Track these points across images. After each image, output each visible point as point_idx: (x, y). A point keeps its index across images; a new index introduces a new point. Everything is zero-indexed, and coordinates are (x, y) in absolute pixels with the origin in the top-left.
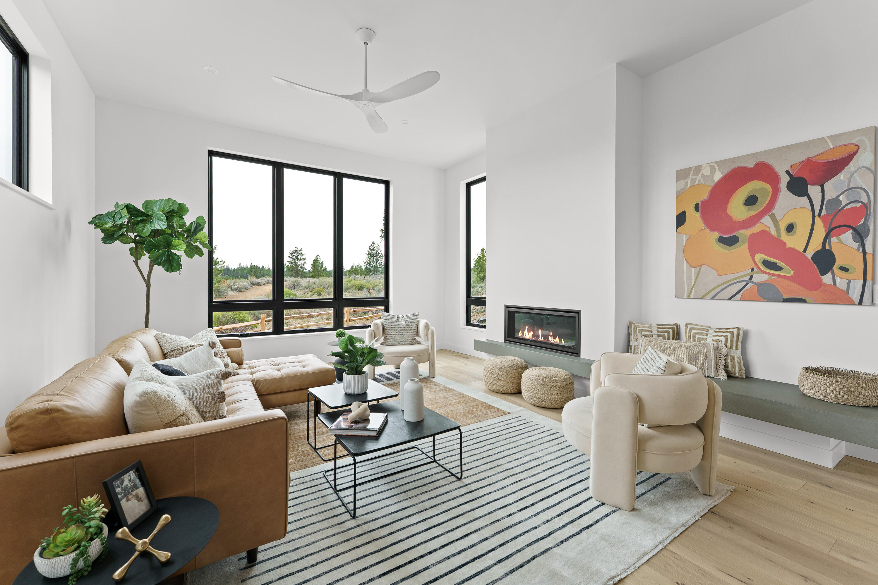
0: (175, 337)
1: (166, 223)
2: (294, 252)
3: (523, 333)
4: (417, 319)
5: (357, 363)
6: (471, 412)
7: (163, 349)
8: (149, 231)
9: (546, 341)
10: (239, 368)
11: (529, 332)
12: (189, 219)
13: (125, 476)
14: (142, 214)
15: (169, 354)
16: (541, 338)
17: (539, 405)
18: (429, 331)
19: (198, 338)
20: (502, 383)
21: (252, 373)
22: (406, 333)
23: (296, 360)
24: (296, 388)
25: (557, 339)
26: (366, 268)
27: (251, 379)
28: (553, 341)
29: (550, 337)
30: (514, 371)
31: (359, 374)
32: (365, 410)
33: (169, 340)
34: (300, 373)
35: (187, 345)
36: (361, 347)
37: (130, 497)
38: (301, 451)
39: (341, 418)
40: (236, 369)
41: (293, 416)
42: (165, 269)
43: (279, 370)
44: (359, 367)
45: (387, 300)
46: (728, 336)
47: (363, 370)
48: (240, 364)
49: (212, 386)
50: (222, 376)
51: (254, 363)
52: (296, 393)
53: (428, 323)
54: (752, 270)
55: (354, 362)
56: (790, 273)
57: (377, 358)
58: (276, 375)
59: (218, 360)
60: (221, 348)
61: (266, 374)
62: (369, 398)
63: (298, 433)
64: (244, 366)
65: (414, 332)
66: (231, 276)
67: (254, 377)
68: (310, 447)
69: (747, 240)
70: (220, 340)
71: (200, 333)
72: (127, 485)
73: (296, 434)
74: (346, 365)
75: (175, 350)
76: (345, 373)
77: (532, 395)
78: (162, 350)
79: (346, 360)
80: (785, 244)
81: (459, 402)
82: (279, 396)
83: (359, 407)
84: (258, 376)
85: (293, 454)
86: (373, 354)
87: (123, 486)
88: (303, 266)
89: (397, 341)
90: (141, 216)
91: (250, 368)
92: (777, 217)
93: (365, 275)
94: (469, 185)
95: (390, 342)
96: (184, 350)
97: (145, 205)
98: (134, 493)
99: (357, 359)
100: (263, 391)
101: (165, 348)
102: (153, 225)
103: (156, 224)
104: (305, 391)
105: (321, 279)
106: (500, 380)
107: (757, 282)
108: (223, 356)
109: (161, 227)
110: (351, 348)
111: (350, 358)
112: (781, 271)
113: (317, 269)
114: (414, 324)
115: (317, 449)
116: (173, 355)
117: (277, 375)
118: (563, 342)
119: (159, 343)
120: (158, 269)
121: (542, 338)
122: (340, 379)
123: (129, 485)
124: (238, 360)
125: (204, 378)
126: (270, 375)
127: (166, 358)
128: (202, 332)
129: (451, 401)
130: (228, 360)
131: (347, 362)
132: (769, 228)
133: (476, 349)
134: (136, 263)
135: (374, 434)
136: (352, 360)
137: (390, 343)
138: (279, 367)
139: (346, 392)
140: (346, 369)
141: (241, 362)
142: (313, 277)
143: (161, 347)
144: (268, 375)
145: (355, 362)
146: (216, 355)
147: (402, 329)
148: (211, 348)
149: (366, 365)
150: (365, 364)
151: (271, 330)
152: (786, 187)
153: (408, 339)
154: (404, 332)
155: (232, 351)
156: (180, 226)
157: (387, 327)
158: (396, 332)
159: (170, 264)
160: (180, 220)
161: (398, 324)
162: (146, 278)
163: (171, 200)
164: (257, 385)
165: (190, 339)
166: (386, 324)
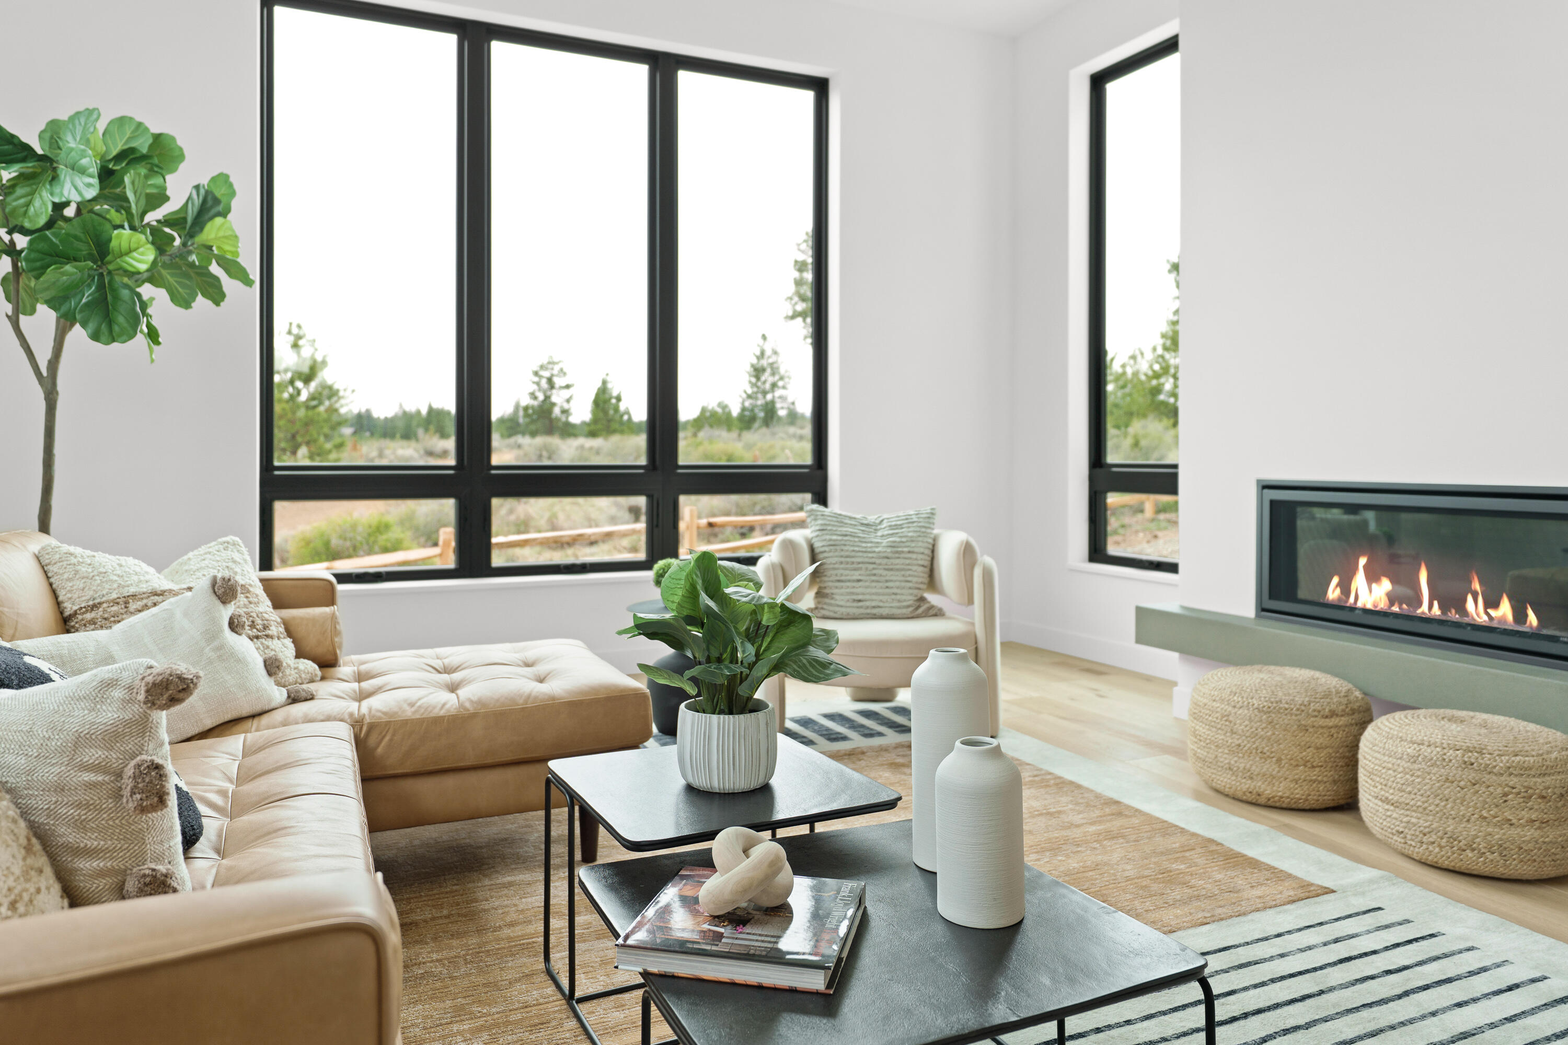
0: (106, 560)
1: (95, 181)
2: (542, 367)
3: (1345, 587)
4: (929, 531)
5: (732, 666)
6: (1169, 878)
7: (60, 599)
8: (47, 209)
9: (1453, 616)
10: (323, 678)
11: (1372, 577)
12: (182, 183)
14: (25, 154)
15: (80, 617)
16: (1431, 607)
17: (1446, 864)
18: (978, 573)
19: (186, 568)
20: (1269, 767)
21: (362, 696)
22: (894, 578)
23: (517, 655)
24: (510, 757)
25: (1505, 610)
26: (744, 409)
27: (351, 715)
28: (1485, 618)
29: (1470, 598)
30: (1323, 722)
31: (742, 712)
32: (773, 868)
33: (83, 569)
34: (526, 702)
35: (144, 588)
36: (749, 602)
38: (517, 1005)
39: (669, 894)
40: (312, 681)
41: (503, 858)
42: (90, 331)
43: (453, 688)
44: (741, 682)
45: (819, 472)
47: (758, 695)
48: (327, 663)
49: (111, 736)
50: (147, 691)
51: (375, 660)
52: (510, 774)
53: (973, 541)
55: (719, 660)
57: (811, 648)
58: (440, 706)
59: (242, 644)
60: (265, 605)
61: (405, 701)
62: (782, 812)
63: (512, 925)
64: (345, 670)
65: (920, 574)
67: (364, 710)
68: (551, 989)
70: (262, 580)
71: (196, 552)
73: (507, 932)
74: (689, 673)
75: (100, 604)
76: (688, 707)
77: (1414, 820)
78: (58, 604)
79: (689, 654)
81: (1112, 836)
82: (450, 782)
83: (746, 851)
84: (377, 705)
85: (485, 1015)
86: (794, 632)
88: (566, 406)
89: (860, 604)
90: (27, 163)
91: (360, 677)
93: (741, 429)
94: (1099, 82)
95: (838, 606)
96: (133, 606)
99: (735, 650)
100: (393, 762)
101: (69, 595)
102: (57, 190)
103: (68, 186)
104: (538, 767)
105: (615, 439)
106: (1264, 756)
108: (268, 632)
109: (80, 194)
110: (711, 604)
111: (704, 646)
113: (605, 412)
114: (922, 547)
115: (582, 1000)
116: (93, 622)
117: (444, 705)
118: (1532, 619)
119: (48, 578)
120: (78, 335)
121: (1436, 603)
122: (669, 730)
124: (320, 651)
125: (79, 699)
126: (418, 704)
127: (68, 632)
128: (203, 549)
129: (1078, 826)
130: (285, 649)
131: (694, 663)
133: (1142, 638)
134: (18, 323)
135: (816, 981)
136: (715, 654)
137: (837, 609)
138: (456, 676)
139: (691, 780)
140: (691, 690)
141: (329, 657)
142: (593, 434)
143: (54, 592)
144: (412, 705)
145: (727, 662)
146: (234, 625)
147: (878, 561)
148: (218, 602)
149: (767, 676)
150: (765, 671)
151: (449, 564)
153: (898, 597)
154: (885, 573)
155: (302, 619)
156: (148, 196)
157: (825, 555)
158: (857, 573)
159: (107, 317)
160: (147, 177)
161: (864, 545)
162: (45, 373)
163: (131, 118)
164: (372, 741)
165: (159, 570)
166: (824, 543)
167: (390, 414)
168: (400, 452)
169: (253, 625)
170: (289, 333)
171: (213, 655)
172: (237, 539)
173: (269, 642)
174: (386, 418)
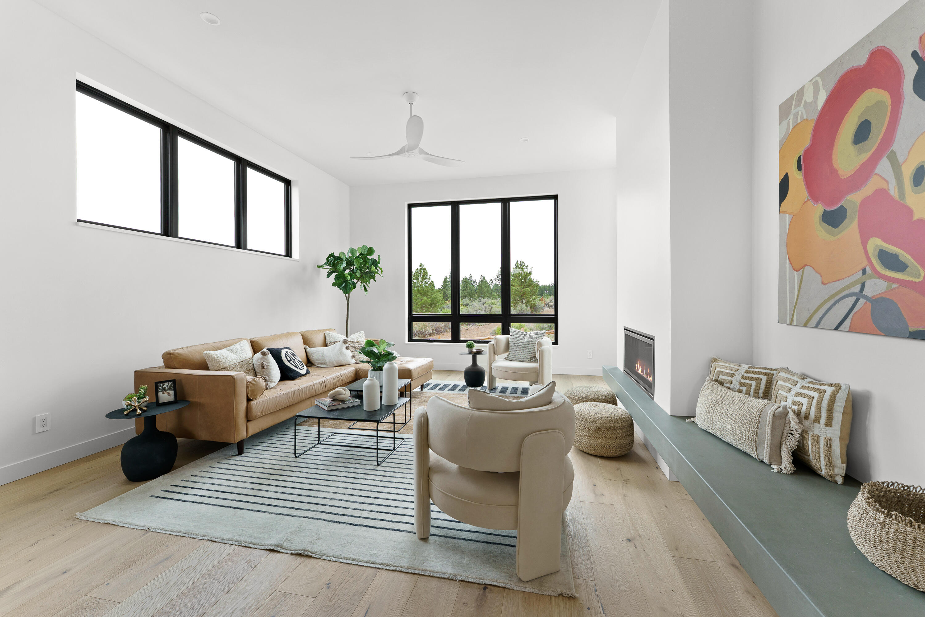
7: (327, 338)
13: (166, 383)
22: (526, 350)
37: (165, 392)
45: (556, 317)
46: (813, 397)
54: (864, 272)
56: (918, 276)
65: (533, 349)
69: (857, 214)
72: (165, 387)
80: (910, 212)
87: (163, 387)
89: (516, 357)
92: (898, 156)
98: (168, 391)
107: (870, 296)
112: (905, 272)
123: (166, 387)
132: (887, 181)
148: (343, 344)
151: (450, 339)
152: (912, 88)
153: (526, 356)
163: (368, 246)
164: (359, 372)
171: (339, 353)
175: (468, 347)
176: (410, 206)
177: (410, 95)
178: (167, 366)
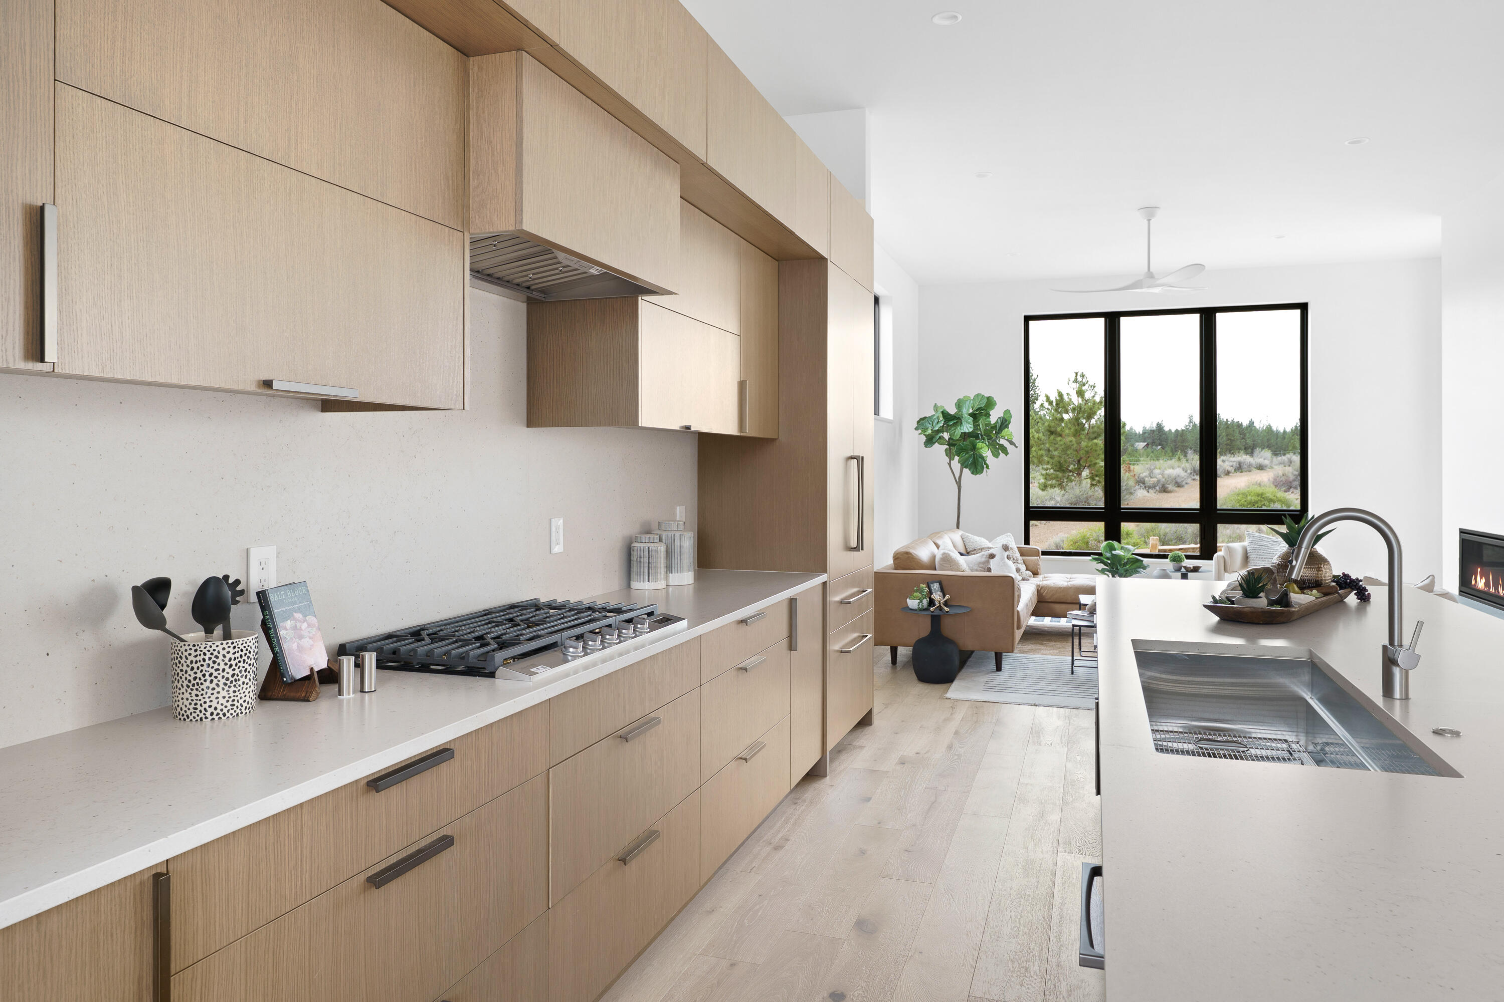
0: (977, 538)
1: (972, 426)
8: (960, 433)
10: (1033, 576)
12: (995, 416)
13: (936, 585)
14: (953, 417)
19: (997, 542)
21: (1041, 581)
27: (1038, 585)
33: (972, 540)
35: (986, 546)
40: (1030, 577)
42: (970, 470)
45: (1305, 514)
48: (1035, 574)
49: (984, 563)
51: (1048, 574)
59: (1010, 563)
60: (1018, 554)
64: (1038, 574)
66: (1168, 449)
67: (1041, 584)
70: (1017, 547)
75: (976, 549)
78: (966, 549)
84: (1045, 584)
90: (953, 420)
91: (1043, 577)
97: (957, 404)
100: (1048, 597)
101: (968, 547)
102: (962, 428)
103: (965, 427)
108: (1017, 560)
109: (968, 430)
119: (964, 542)
120: (966, 471)
123: (937, 590)
124: (1033, 570)
128: (1001, 537)
130: (1023, 567)
134: (950, 464)
141: (1035, 571)
143: (965, 545)
144: (1054, 583)
146: (1008, 558)
148: (1005, 551)
155: (1029, 560)
156: (986, 424)
157: (1250, 554)
158: (1264, 562)
159: (976, 468)
160: (985, 419)
161: (1269, 550)
162: (958, 481)
163: (981, 394)
164: (1042, 591)
165: (990, 542)
166: (1251, 549)
167: (1181, 427)
168: (1169, 472)
169: (1014, 559)
170: (1076, 381)
172: (1011, 534)
173: (1018, 564)
174: (1177, 431)
175: (1174, 561)
176: (1027, 319)
177: (1150, 212)
178: (896, 567)
